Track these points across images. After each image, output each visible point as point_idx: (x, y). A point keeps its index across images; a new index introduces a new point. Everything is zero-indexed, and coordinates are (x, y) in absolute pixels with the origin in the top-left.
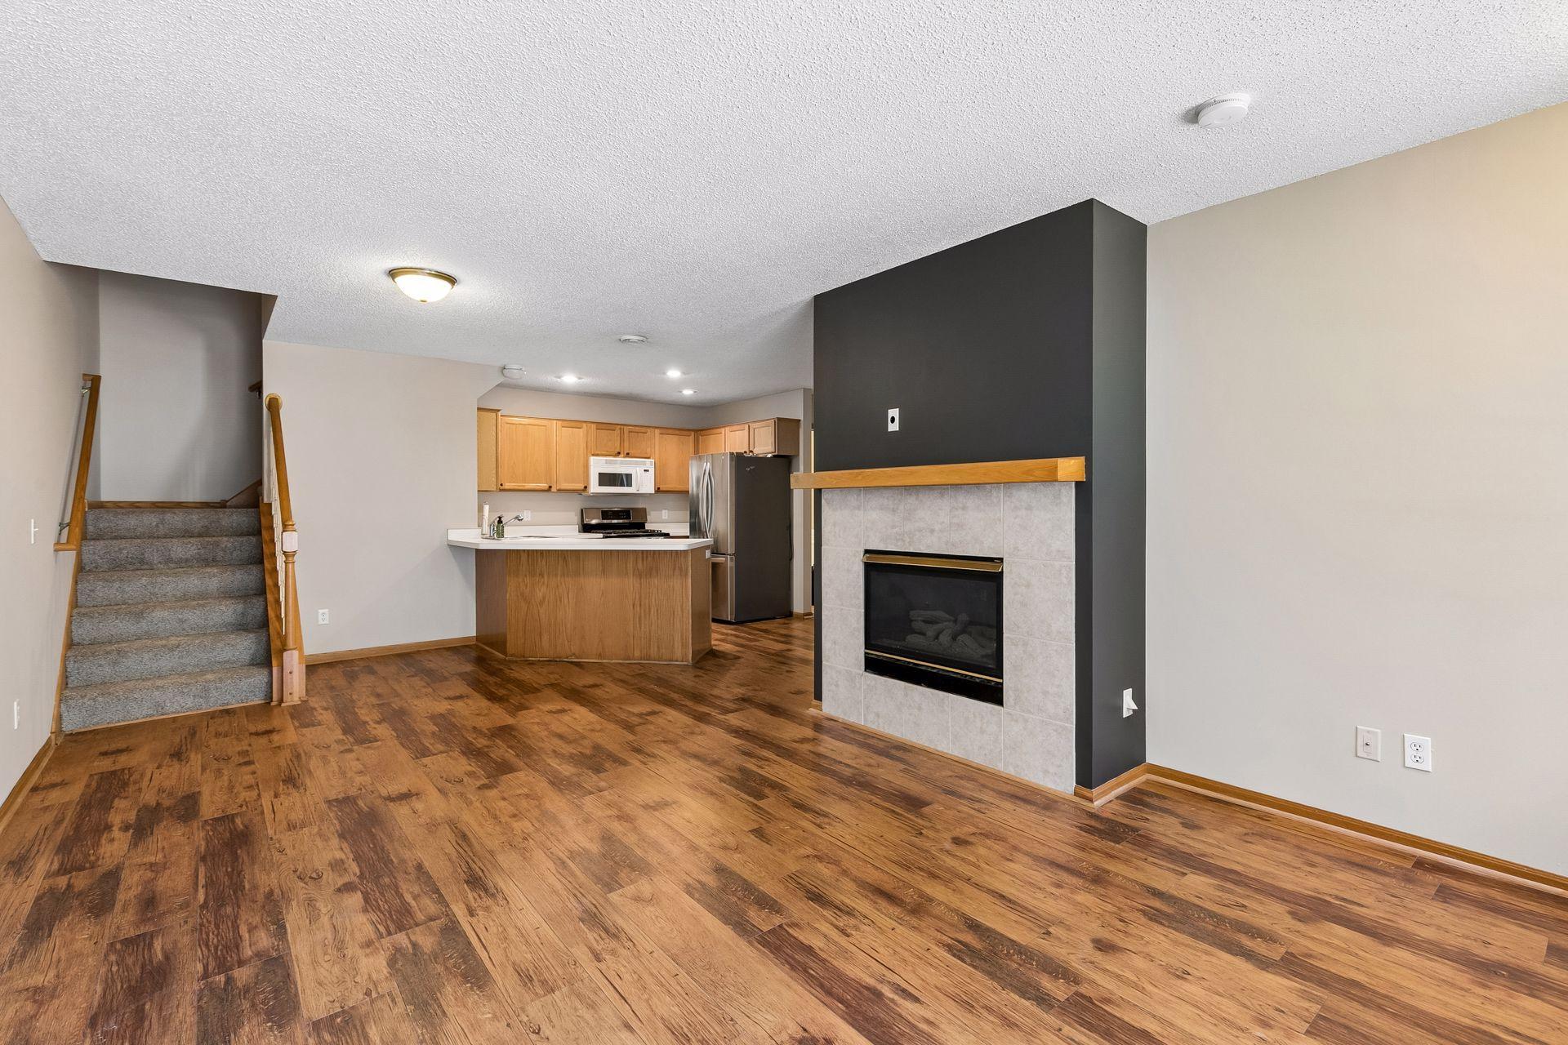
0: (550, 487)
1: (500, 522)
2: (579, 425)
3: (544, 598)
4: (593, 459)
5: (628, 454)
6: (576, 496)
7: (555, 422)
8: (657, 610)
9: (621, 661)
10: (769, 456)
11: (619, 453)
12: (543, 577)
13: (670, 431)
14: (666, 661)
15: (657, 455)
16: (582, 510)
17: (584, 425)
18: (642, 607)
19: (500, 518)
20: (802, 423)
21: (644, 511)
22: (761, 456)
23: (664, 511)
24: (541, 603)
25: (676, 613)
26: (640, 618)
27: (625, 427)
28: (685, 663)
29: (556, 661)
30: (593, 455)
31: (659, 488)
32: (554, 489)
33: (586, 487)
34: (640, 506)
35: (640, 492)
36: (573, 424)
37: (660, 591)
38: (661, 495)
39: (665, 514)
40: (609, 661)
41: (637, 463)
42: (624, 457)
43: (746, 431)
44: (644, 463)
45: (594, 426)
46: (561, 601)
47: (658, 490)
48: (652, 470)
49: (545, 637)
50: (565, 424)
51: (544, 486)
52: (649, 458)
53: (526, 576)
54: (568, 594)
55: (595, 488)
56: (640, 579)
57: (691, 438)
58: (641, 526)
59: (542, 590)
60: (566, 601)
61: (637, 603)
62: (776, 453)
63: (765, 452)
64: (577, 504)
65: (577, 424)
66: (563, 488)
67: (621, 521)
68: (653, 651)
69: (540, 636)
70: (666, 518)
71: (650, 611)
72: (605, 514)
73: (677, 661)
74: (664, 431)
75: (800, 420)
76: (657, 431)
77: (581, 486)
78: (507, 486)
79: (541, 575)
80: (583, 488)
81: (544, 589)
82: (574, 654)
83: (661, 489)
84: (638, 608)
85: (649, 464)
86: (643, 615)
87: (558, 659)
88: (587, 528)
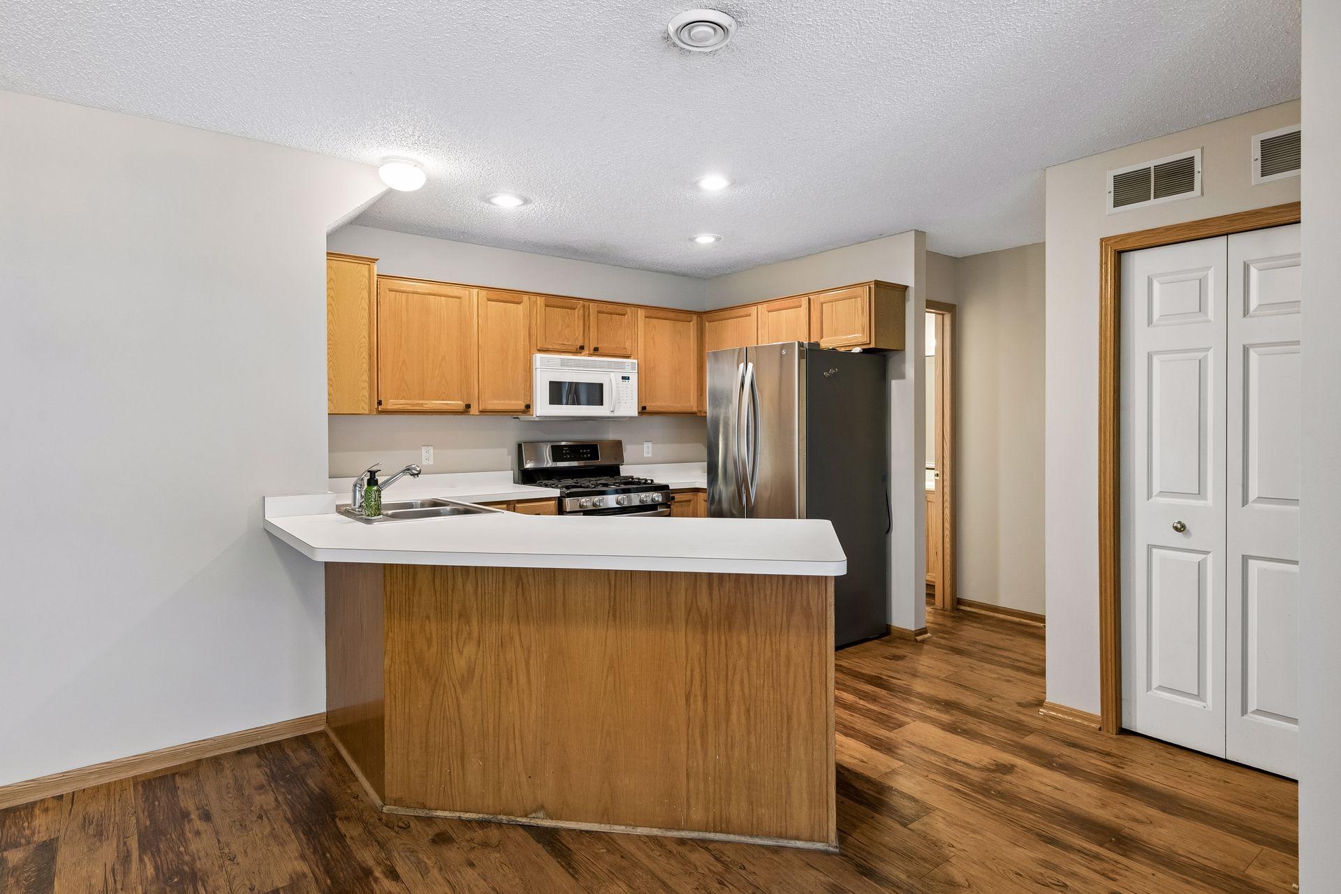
0: (468, 406)
1: (372, 481)
2: (516, 297)
3: (471, 671)
4: (538, 357)
5: (596, 349)
6: (510, 422)
7: (475, 291)
8: (748, 711)
9: (655, 832)
10: (857, 350)
11: (582, 348)
12: (468, 622)
13: (661, 314)
14: (768, 835)
15: (641, 352)
16: (520, 446)
17: (525, 298)
18: (710, 701)
19: (373, 473)
20: (911, 294)
21: (618, 445)
22: (842, 350)
23: (646, 445)
24: (466, 681)
25: (795, 721)
26: (704, 727)
27: (591, 304)
28: (819, 846)
29: (500, 825)
30: (540, 351)
31: (644, 408)
32: (474, 410)
33: (528, 407)
34: (611, 436)
35: (616, 414)
36: (506, 296)
37: (754, 664)
38: (645, 418)
39: (648, 449)
40: (629, 830)
41: (609, 365)
42: (590, 355)
43: (803, 311)
44: (622, 366)
45: (540, 301)
46: (510, 680)
47: (643, 411)
48: (634, 378)
49: (474, 764)
50: (492, 294)
51: (458, 404)
52: (628, 357)
53: (428, 617)
54: (527, 663)
55: (543, 407)
56: (705, 632)
57: (693, 325)
58: (613, 471)
59: (465, 652)
60: (523, 680)
61: (697, 690)
62: (872, 345)
63: (846, 343)
64: (511, 434)
65: (512, 296)
66: (490, 407)
67: (581, 463)
68: (738, 810)
69: (462, 759)
70: (650, 455)
71: (728, 712)
72: (558, 453)
73: (797, 838)
74: (651, 313)
75: (906, 287)
76: (641, 313)
77: (520, 405)
78: (390, 404)
79: (464, 616)
80: (523, 407)
81: (470, 650)
82: (542, 807)
83: (648, 409)
84: (700, 704)
85: (630, 366)
86: (710, 719)
87: (504, 818)
88: (528, 477)
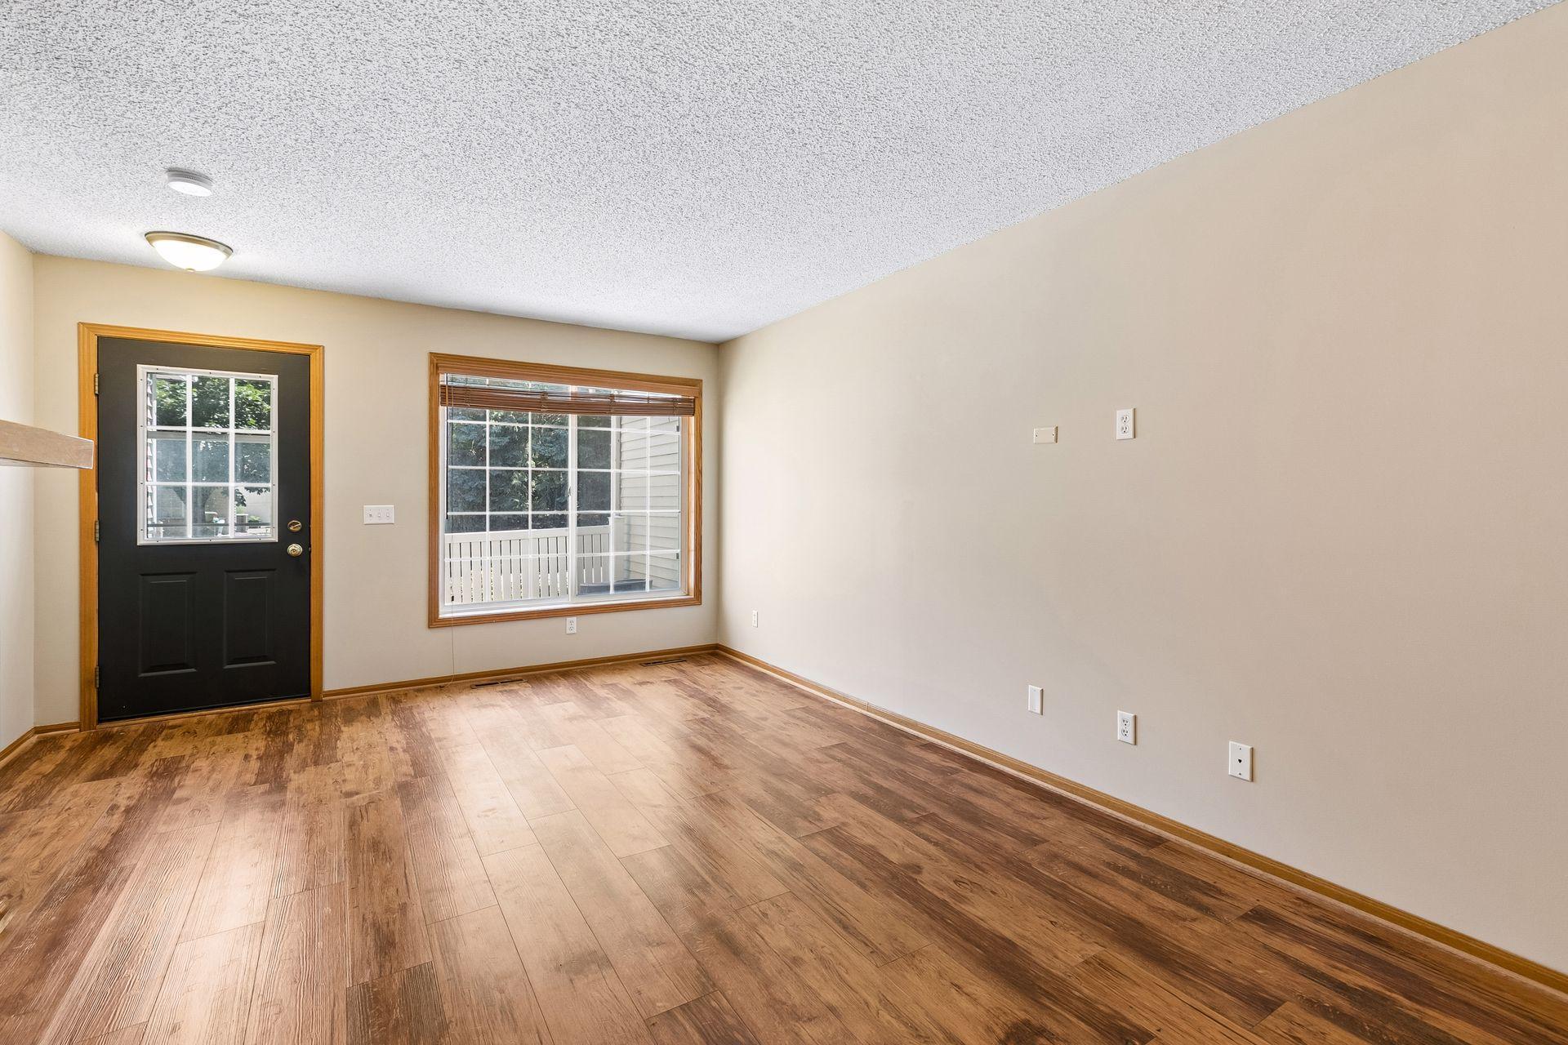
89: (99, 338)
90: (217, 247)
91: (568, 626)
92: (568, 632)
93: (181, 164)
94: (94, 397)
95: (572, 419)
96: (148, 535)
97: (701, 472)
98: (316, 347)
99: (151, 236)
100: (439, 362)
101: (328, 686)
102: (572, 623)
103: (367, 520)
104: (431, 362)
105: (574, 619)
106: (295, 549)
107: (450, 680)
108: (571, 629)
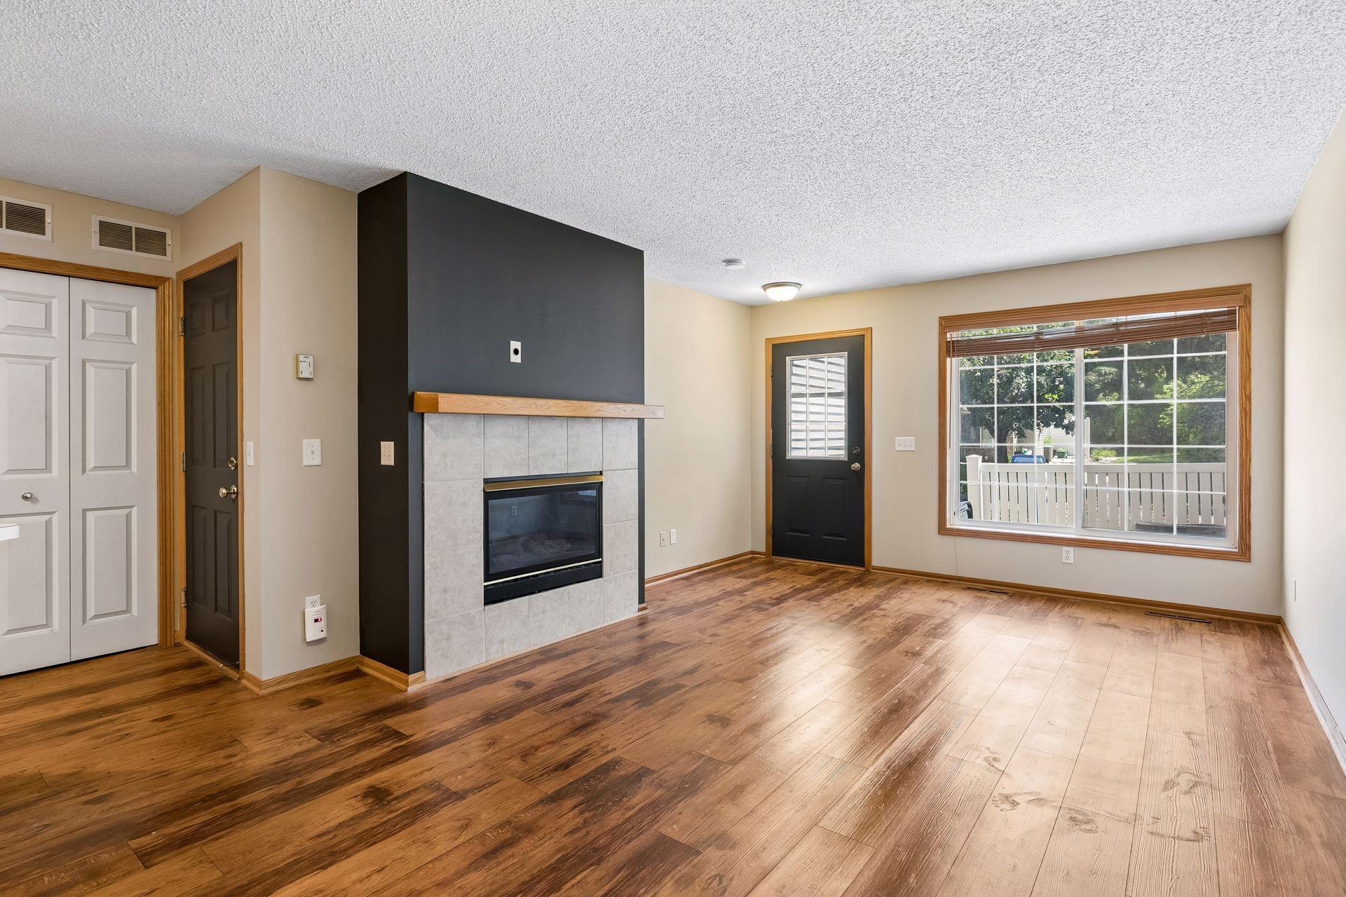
89: (773, 345)
90: (791, 285)
91: (1064, 555)
92: (1064, 561)
93: (729, 257)
94: (770, 378)
95: (1079, 352)
96: (793, 454)
97: (1249, 398)
98: (866, 329)
99: (765, 287)
100: (948, 323)
101: (876, 562)
102: (1069, 553)
103: (898, 448)
104: (940, 324)
105: (1071, 549)
106: (856, 466)
107: (954, 579)
108: (1067, 558)
